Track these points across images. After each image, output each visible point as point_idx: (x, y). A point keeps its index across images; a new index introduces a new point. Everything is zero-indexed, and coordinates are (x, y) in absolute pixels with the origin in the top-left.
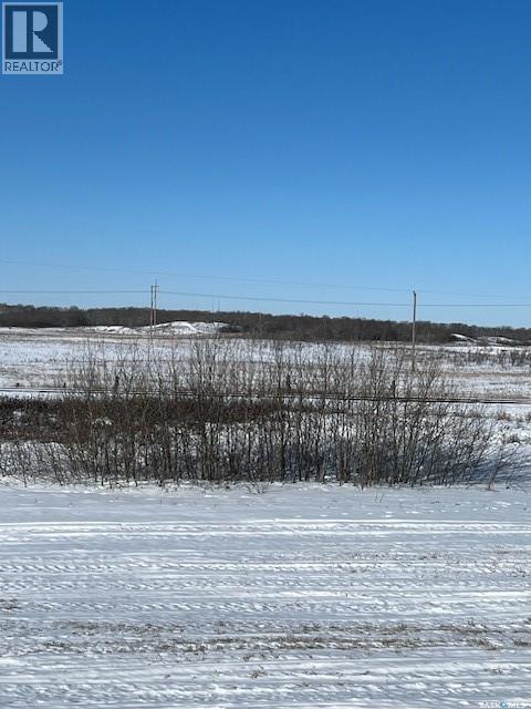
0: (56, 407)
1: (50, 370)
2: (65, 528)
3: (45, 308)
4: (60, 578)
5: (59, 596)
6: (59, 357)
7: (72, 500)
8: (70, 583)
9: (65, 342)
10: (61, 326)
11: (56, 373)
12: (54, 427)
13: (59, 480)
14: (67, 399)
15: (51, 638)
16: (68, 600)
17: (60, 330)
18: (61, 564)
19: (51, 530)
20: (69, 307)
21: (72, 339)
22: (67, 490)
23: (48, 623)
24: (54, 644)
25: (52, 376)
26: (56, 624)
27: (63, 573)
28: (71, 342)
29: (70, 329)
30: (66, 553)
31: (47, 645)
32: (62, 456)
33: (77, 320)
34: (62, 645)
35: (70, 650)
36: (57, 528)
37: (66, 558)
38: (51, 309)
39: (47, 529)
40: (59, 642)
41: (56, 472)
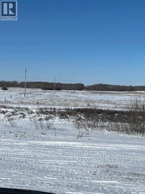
0: (126, 113)
1: (124, 103)
2: (130, 146)
3: (123, 86)
4: (128, 160)
5: (129, 165)
6: (127, 99)
7: (131, 139)
8: (132, 162)
9: (128, 95)
10: (127, 91)
11: (126, 104)
12: (126, 118)
13: (128, 133)
14: (130, 111)
15: (127, 177)
16: (131, 167)
17: (127, 92)
18: (129, 156)
19: (126, 147)
20: (129, 86)
21: (130, 94)
22: (130, 136)
23: (126, 172)
24: (128, 178)
25: (125, 105)
26: (128, 173)
27: (129, 159)
28: (130, 95)
29: (130, 92)
30: (130, 154)
31: (126, 178)
32: (129, 127)
33: (131, 89)
34: (130, 179)
35: (133, 181)
36: (128, 146)
37: (130, 155)
38: (125, 86)
39: (125, 146)
40: (129, 178)
41: (126, 131)
